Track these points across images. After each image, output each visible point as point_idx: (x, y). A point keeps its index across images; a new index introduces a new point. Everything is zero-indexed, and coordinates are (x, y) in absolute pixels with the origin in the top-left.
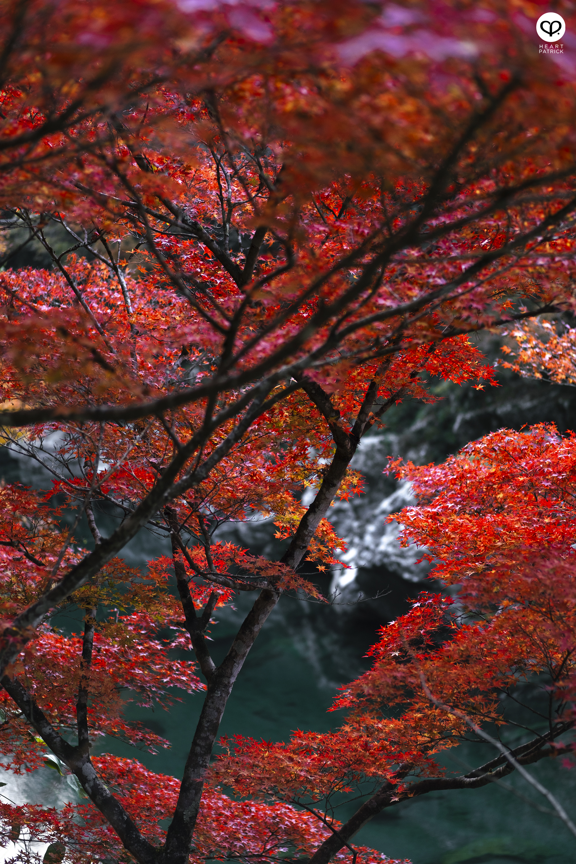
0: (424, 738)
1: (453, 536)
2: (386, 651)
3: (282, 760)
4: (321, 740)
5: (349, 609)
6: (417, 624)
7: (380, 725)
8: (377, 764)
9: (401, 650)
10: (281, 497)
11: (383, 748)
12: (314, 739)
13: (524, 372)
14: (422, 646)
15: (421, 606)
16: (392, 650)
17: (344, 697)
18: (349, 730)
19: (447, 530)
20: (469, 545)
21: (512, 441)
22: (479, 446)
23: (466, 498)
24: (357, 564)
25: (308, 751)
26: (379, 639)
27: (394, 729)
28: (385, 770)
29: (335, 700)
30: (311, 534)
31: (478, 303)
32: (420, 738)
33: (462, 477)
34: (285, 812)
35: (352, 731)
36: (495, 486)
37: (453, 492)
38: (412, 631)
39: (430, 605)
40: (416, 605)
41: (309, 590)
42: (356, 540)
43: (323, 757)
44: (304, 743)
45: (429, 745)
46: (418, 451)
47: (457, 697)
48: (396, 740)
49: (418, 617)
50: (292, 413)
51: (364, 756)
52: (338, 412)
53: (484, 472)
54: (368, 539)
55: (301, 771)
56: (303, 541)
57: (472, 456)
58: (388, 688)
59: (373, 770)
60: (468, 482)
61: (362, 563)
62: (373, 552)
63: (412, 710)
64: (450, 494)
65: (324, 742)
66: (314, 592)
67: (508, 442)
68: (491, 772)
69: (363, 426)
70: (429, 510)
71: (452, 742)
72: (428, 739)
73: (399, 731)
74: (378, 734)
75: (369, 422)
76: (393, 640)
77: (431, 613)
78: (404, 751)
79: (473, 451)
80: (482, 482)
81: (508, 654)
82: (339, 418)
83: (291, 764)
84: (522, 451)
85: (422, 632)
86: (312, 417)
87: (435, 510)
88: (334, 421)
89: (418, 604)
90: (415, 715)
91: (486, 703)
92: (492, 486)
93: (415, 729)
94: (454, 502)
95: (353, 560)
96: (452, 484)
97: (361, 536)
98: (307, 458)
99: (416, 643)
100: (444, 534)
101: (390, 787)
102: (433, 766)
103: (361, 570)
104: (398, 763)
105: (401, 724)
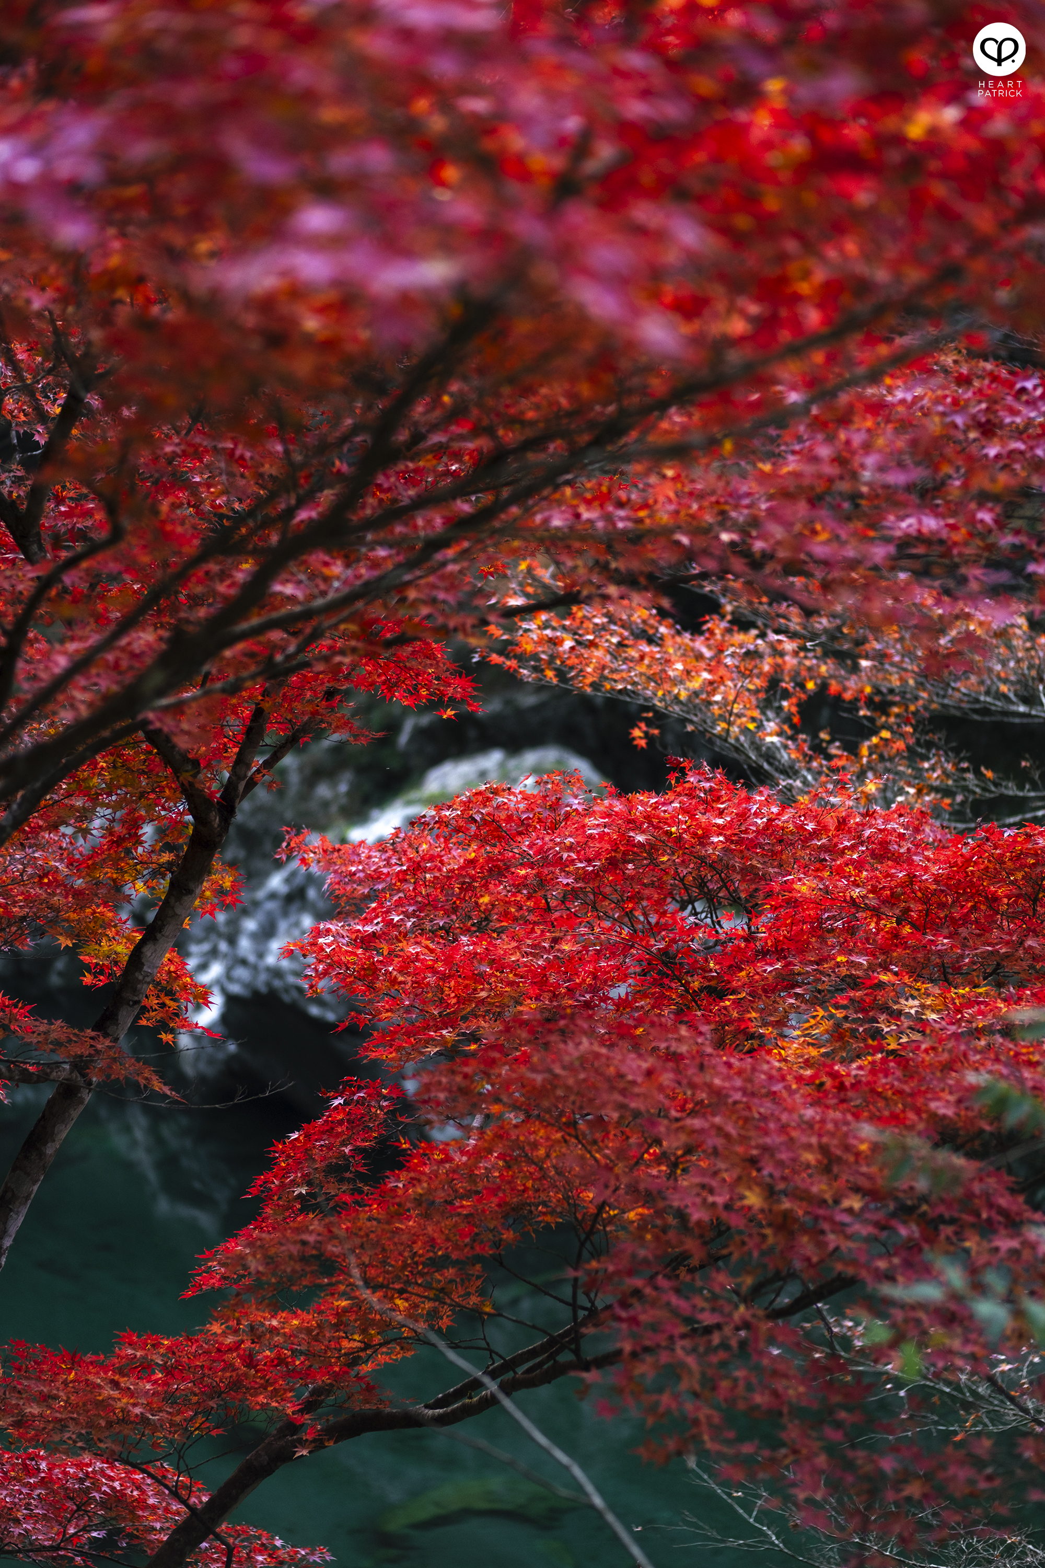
0: (353, 1343)
1: (401, 979)
2: (283, 1186)
3: (99, 1386)
4: (169, 1348)
5: (210, 1071)
6: (339, 1135)
7: (275, 1323)
8: (270, 1389)
9: (309, 1184)
10: (94, 912)
11: (280, 1360)
12: (157, 1346)
13: (525, 672)
14: (348, 1175)
15: (346, 1103)
16: (294, 1183)
17: (209, 1270)
18: (219, 1331)
19: (391, 969)
20: (430, 995)
21: (505, 804)
22: (448, 813)
23: (426, 905)
24: (224, 991)
25: (143, 1369)
26: (270, 1163)
27: (299, 1329)
28: (283, 1400)
29: (193, 1276)
30: (148, 979)
31: (447, 590)
32: (345, 1344)
33: (416, 868)
34: (102, 1469)
35: (224, 1334)
36: (476, 884)
37: (401, 895)
38: (329, 1148)
39: (361, 1101)
40: (336, 1102)
41: (146, 1079)
42: (223, 946)
43: (173, 1377)
44: (138, 1354)
45: (361, 1354)
46: (334, 785)
47: (411, 1272)
48: (304, 1348)
49: (341, 1122)
50: (114, 762)
51: (245, 1375)
52: (196, 763)
53: (456, 858)
54: (245, 945)
55: (135, 1405)
56: (135, 991)
57: (436, 831)
58: (292, 1263)
59: (262, 1399)
60: (428, 876)
61: (235, 989)
62: (255, 968)
63: (332, 1295)
64: (396, 898)
65: (174, 1353)
66: (155, 1083)
67: (498, 807)
68: (470, 1398)
69: (242, 786)
70: (359, 927)
71: (402, 1348)
72: (359, 1344)
73: (309, 1331)
74: (271, 1338)
75: (251, 778)
76: (296, 1165)
77: (363, 1116)
78: (316, 1366)
79: (436, 822)
80: (452, 877)
81: (501, 1194)
82: (198, 772)
83: (115, 1393)
84: (522, 822)
85: (347, 1151)
86: (151, 771)
87: (369, 929)
88: (191, 779)
89: (338, 1101)
90: (336, 1304)
91: (462, 1280)
92: (470, 884)
93: (337, 1327)
94: (403, 912)
95: (218, 982)
96: (400, 881)
97: (232, 940)
98: (141, 843)
99: (336, 1170)
100: (385, 974)
101: (292, 1427)
102: (370, 1388)
103: (231, 1000)
104: (306, 1385)
105: (311, 1319)
